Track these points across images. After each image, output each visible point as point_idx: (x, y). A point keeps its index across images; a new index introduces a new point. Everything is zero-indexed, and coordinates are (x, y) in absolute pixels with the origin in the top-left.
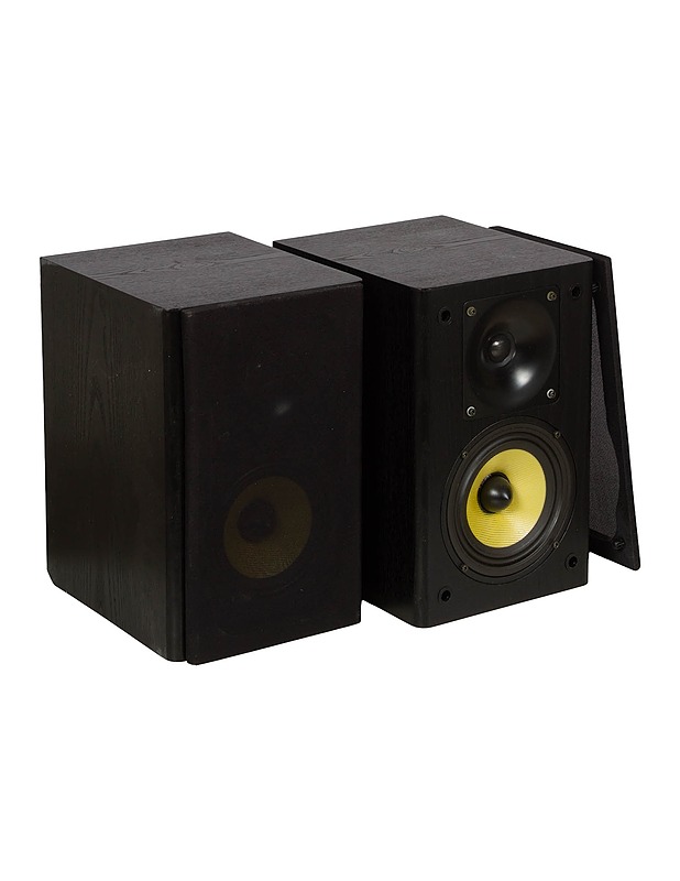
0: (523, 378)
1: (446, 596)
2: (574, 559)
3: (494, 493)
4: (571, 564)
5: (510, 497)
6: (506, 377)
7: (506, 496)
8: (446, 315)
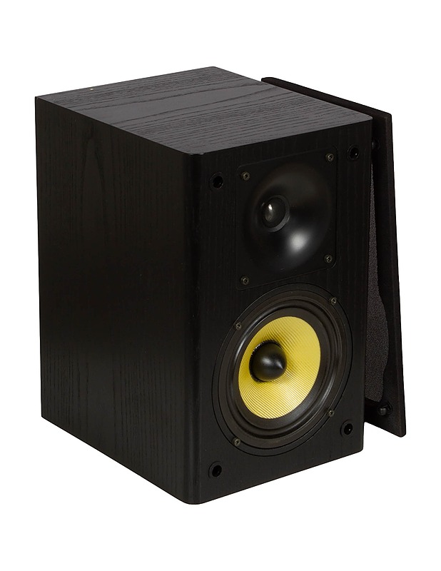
0: (298, 242)
1: (217, 471)
2: (349, 426)
3: (267, 361)
4: (347, 432)
5: (284, 364)
6: (279, 241)
7: (280, 365)
8: (218, 181)
